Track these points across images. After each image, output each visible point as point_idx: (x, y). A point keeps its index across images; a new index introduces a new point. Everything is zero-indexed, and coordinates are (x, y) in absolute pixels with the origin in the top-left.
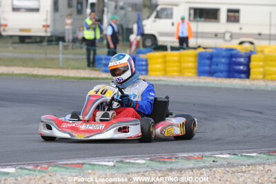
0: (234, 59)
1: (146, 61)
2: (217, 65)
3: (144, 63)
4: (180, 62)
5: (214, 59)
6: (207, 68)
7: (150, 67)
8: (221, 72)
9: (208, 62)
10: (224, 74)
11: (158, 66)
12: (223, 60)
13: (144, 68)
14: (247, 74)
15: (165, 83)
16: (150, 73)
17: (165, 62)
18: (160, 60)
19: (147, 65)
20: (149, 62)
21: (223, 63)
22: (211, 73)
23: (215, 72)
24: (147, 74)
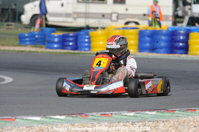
0: (173, 37)
1: (89, 38)
2: (157, 42)
5: (155, 37)
6: (148, 45)
7: (92, 44)
8: (161, 48)
9: (148, 39)
10: (164, 50)
11: (101, 43)
12: (163, 37)
13: (87, 44)
14: (186, 49)
16: (92, 49)
18: (102, 38)
19: (89, 42)
20: (92, 39)
21: (163, 40)
22: (153, 50)
23: (156, 49)
24: (90, 50)
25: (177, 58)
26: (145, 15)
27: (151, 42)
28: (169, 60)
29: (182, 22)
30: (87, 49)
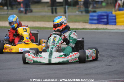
1: (115, 16)
3: (114, 18)
16: (117, 24)
18: (123, 16)
19: (115, 19)
24: (115, 24)
30: (113, 23)
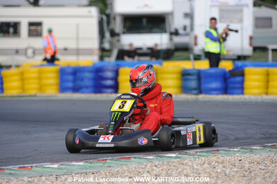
0: (100, 74)
2: (82, 80)
4: (40, 78)
5: (78, 75)
6: (70, 85)
8: (87, 87)
9: (70, 78)
10: (90, 89)
12: (88, 75)
14: (115, 88)
15: (39, 98)
17: (23, 80)
20: (4, 80)
21: (88, 78)
22: (76, 89)
23: (81, 88)
25: (106, 99)
26: (66, 49)
27: (74, 81)
28: (96, 101)
29: (109, 56)
